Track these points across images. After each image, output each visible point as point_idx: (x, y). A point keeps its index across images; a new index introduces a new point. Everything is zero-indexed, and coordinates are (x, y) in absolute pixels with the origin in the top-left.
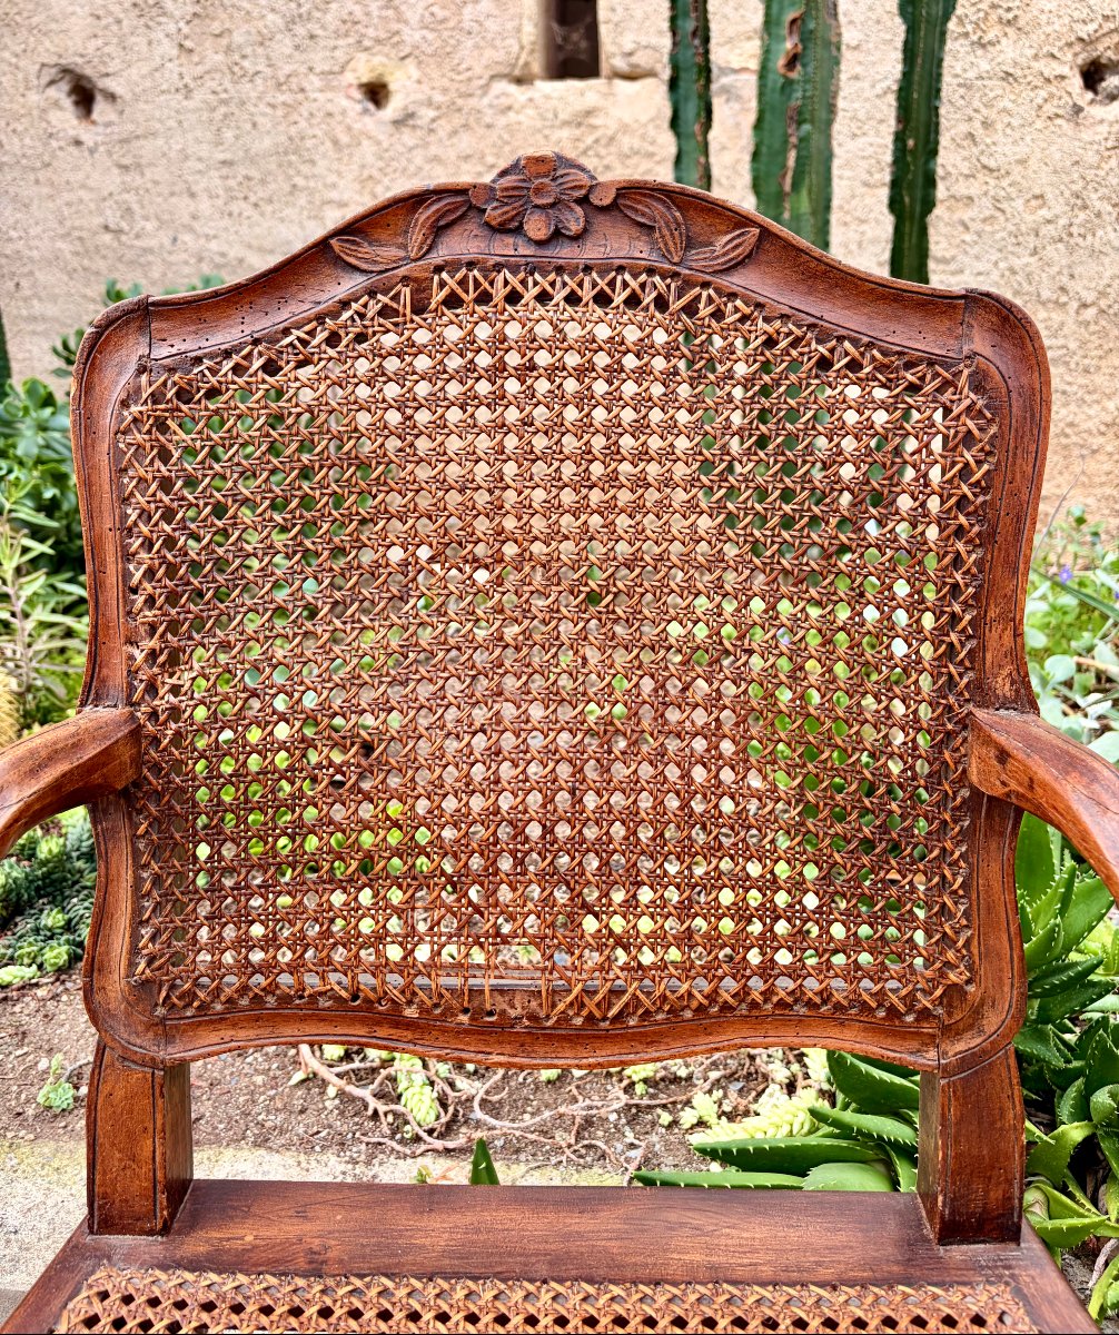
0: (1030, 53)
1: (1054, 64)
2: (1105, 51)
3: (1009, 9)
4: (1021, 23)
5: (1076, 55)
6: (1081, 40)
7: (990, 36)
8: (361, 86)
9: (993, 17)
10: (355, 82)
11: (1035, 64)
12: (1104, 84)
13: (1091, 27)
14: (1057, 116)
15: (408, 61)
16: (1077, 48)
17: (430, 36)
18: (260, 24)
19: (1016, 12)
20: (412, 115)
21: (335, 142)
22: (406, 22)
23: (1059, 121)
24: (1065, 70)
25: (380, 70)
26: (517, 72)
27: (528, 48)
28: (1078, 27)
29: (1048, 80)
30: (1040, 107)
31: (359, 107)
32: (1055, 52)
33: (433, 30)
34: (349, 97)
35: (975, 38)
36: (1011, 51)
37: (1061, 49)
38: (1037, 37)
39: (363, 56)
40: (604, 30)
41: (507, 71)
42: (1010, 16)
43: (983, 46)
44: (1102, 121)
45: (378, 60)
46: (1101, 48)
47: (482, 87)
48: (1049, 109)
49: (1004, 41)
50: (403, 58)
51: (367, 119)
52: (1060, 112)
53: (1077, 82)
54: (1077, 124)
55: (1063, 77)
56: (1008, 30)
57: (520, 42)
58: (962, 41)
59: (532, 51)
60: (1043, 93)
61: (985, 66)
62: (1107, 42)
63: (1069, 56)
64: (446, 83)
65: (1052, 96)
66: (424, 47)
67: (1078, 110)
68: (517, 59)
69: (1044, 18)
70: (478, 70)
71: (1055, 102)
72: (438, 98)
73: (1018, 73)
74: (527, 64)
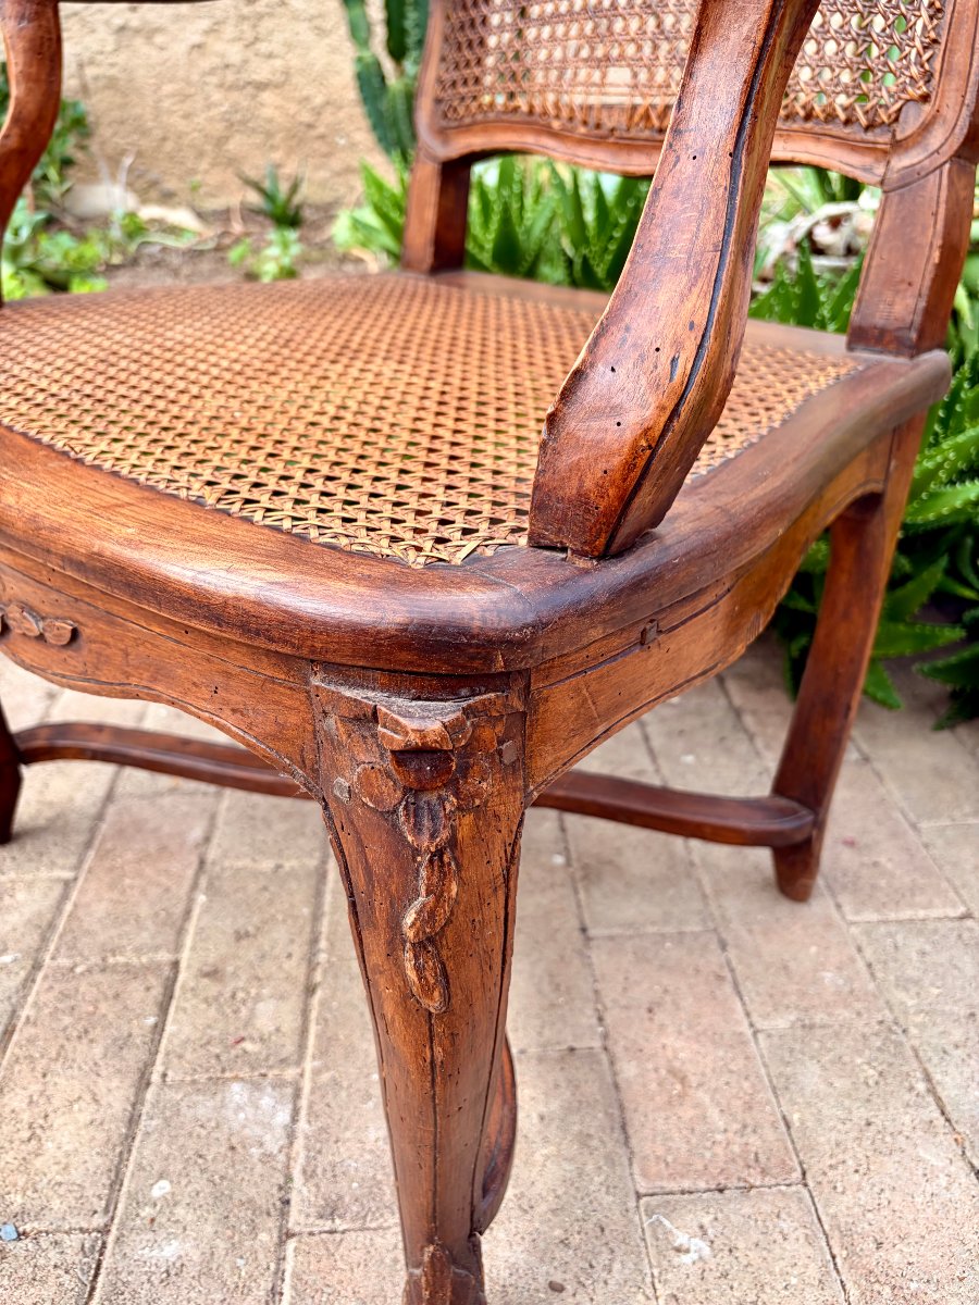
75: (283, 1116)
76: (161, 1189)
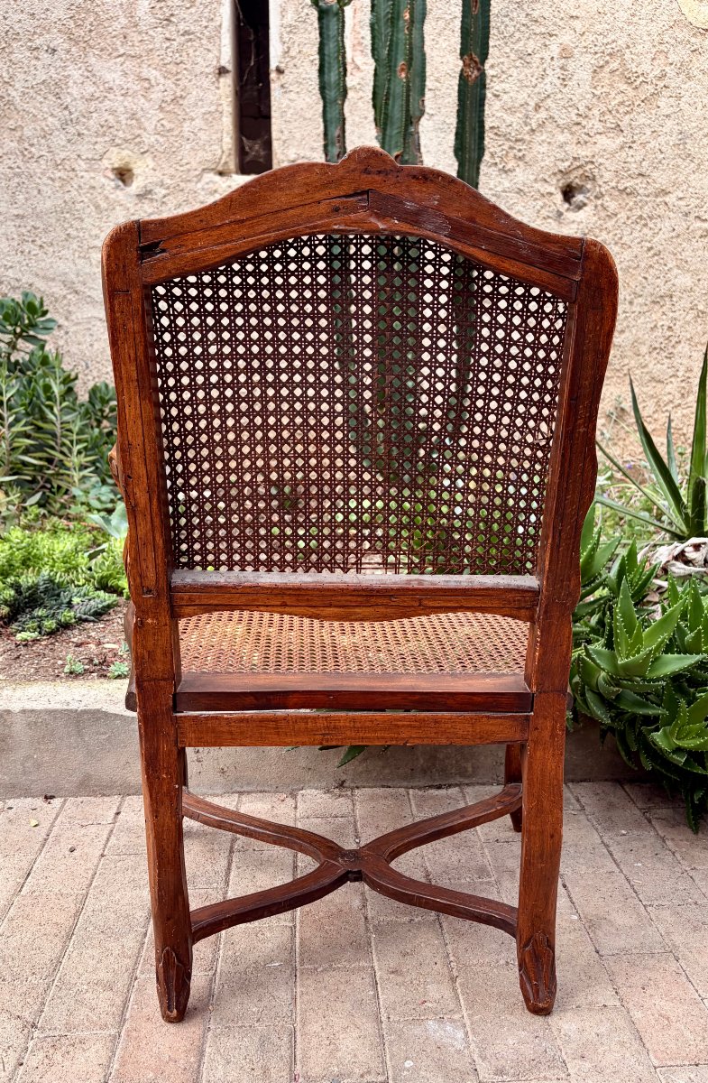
0: (532, 178)
1: (546, 185)
2: (574, 178)
3: (520, 150)
4: (527, 159)
5: (558, 180)
6: (561, 171)
7: (509, 166)
8: (113, 169)
9: (511, 155)
10: (110, 167)
11: (536, 185)
12: (574, 199)
13: (567, 164)
14: (549, 217)
15: (146, 155)
16: (559, 176)
17: (161, 140)
18: (44, 123)
19: (523, 152)
20: (150, 192)
21: (97, 207)
22: (145, 130)
23: (550, 220)
24: (552, 189)
25: (127, 159)
26: (220, 168)
27: (227, 152)
28: (559, 163)
29: (543, 195)
30: (539, 211)
31: (113, 184)
32: (546, 177)
33: (162, 135)
34: (105, 176)
35: (501, 167)
36: (522, 176)
37: (550, 176)
38: (536, 168)
39: (115, 150)
40: (276, 145)
41: (213, 167)
42: (520, 154)
43: (506, 172)
44: (573, 222)
45: (125, 152)
46: (572, 177)
47: (196, 176)
48: (544, 213)
49: (517, 169)
50: (142, 153)
51: (118, 192)
52: (551, 215)
53: (559, 197)
54: (560, 223)
55: (551, 194)
56: (520, 163)
57: (221, 147)
58: (493, 168)
59: (230, 154)
60: (540, 203)
61: (507, 184)
62: (576, 173)
63: (554, 181)
64: (172, 171)
65: (545, 205)
66: (157, 146)
67: (560, 214)
68: (220, 159)
69: (539, 156)
70: (194, 165)
71: (547, 209)
72: (168, 181)
73: (526, 190)
74: (226, 163)
75: (460, 1035)
76: (408, 1064)
